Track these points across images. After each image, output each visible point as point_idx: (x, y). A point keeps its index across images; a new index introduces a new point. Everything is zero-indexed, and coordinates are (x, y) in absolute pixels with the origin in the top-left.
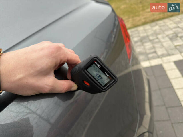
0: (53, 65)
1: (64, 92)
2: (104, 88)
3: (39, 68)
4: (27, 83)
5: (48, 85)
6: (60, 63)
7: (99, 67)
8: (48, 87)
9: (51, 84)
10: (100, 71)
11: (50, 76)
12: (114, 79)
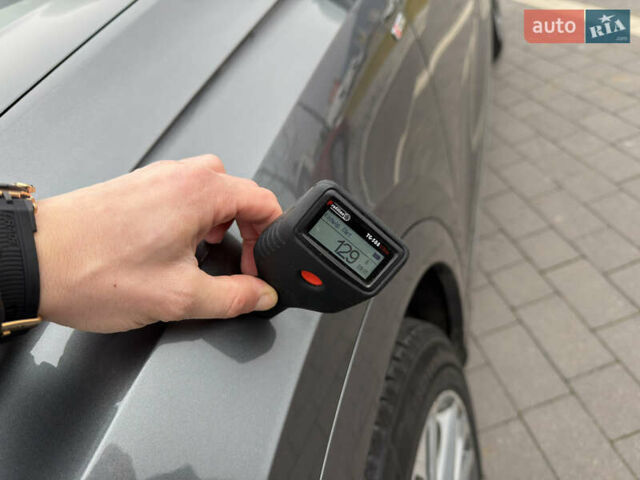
0: (193, 228)
1: (231, 313)
2: (368, 286)
3: (149, 238)
4: (115, 286)
5: (179, 294)
6: (214, 222)
7: (347, 218)
8: (180, 299)
9: (188, 290)
10: (351, 231)
11: (182, 265)
12: (396, 251)
